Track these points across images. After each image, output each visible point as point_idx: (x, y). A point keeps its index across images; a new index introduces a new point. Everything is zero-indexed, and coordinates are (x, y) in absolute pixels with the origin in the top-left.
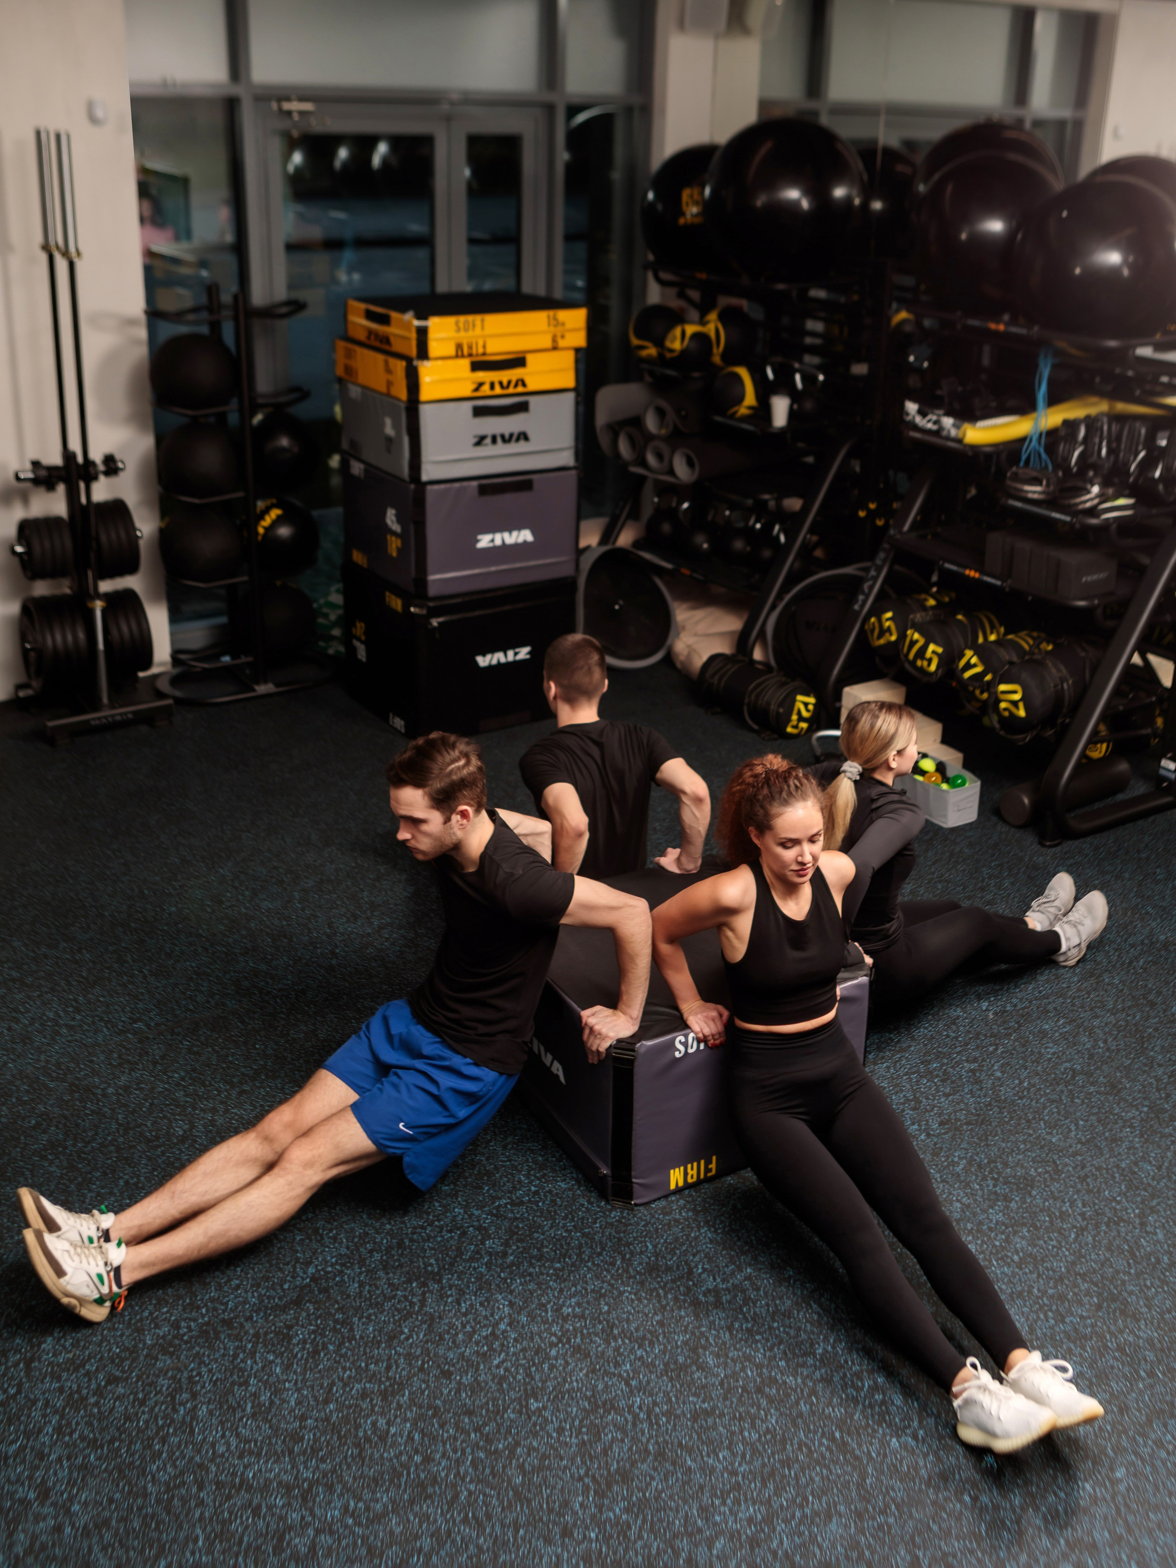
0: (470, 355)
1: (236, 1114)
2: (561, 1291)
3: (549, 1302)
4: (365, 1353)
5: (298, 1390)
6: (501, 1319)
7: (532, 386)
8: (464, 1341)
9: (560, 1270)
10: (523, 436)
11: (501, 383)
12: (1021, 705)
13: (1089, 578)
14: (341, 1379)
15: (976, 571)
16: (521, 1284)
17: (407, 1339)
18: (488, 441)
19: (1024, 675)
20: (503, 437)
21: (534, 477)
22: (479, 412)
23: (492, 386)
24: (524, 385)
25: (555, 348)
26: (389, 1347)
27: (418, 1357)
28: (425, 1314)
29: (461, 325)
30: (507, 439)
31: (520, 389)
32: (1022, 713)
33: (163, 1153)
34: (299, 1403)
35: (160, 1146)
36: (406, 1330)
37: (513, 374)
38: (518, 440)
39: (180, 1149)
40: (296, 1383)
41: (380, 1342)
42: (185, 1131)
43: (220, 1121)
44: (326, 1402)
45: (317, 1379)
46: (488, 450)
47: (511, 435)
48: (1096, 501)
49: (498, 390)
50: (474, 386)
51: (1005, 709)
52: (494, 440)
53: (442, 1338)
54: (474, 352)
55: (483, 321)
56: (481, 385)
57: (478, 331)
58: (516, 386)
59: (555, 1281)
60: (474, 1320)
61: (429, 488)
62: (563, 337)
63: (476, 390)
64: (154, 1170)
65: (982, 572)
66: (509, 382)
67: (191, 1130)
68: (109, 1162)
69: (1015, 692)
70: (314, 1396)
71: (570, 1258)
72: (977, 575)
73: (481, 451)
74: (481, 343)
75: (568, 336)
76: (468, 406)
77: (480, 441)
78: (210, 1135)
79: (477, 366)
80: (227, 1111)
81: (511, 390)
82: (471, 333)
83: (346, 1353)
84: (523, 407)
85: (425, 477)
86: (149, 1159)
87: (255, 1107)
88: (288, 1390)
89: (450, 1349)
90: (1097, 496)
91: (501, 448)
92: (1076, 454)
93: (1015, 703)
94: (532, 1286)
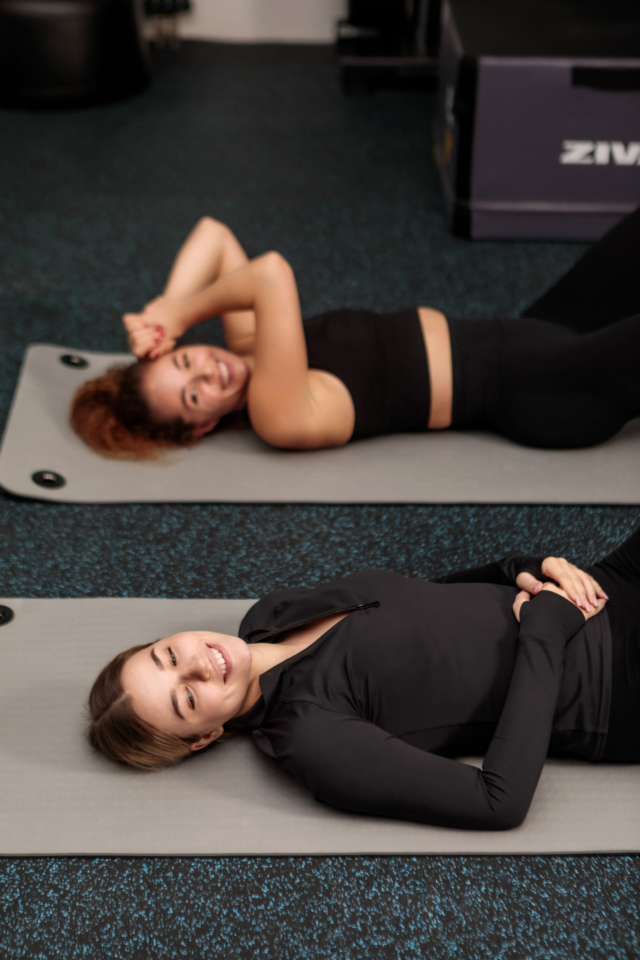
1: (250, 531)
2: (543, 929)
3: (509, 939)
4: (186, 896)
5: (59, 907)
6: (418, 932)
8: (337, 941)
9: (561, 899)
14: (125, 918)
16: (485, 896)
17: (257, 902)
26: (225, 903)
27: (253, 934)
28: (309, 880)
33: (125, 547)
34: (47, 924)
35: (125, 537)
36: (265, 890)
39: (148, 550)
40: (62, 897)
41: (217, 890)
42: (171, 530)
43: (224, 531)
44: (83, 940)
45: (95, 902)
53: (308, 923)
59: (542, 912)
60: (376, 917)
64: (99, 562)
67: (179, 531)
68: (55, 536)
70: (73, 925)
71: (588, 888)
78: (198, 545)
80: (241, 524)
83: (159, 885)
86: (104, 548)
87: (281, 530)
88: (46, 900)
89: (310, 942)
94: (499, 905)
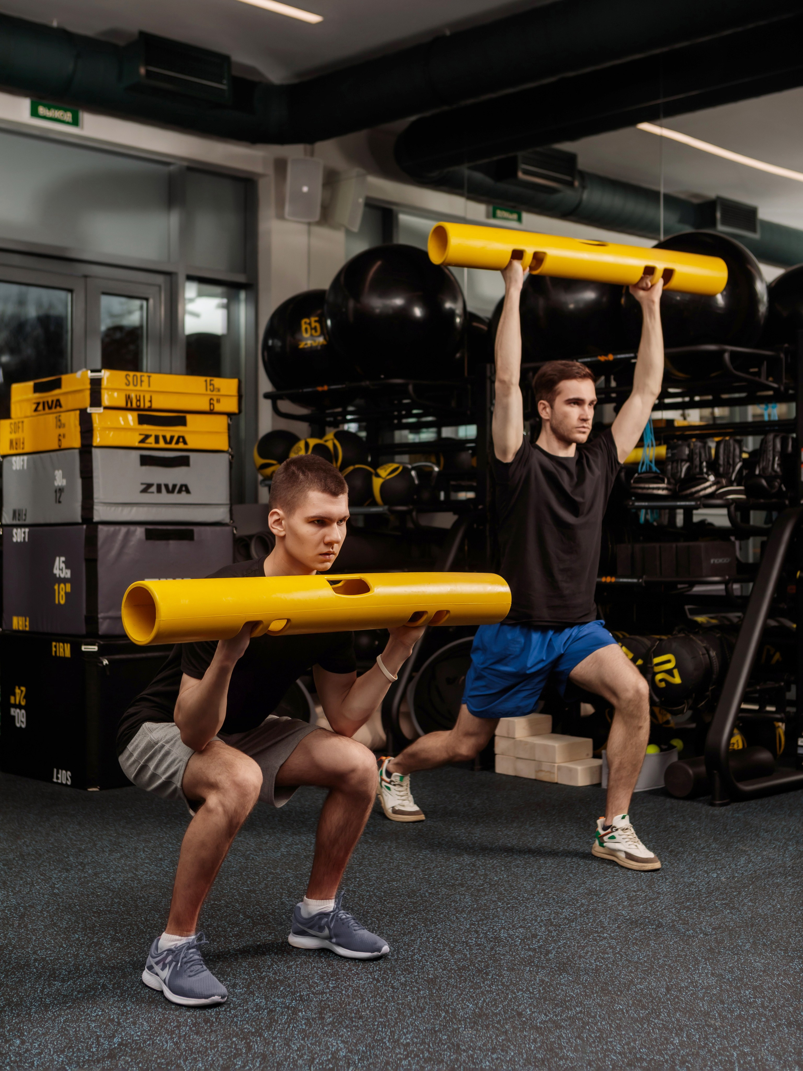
0: (138, 409)
7: (192, 444)
10: (185, 489)
11: (164, 437)
12: (676, 672)
13: (716, 561)
15: (611, 577)
18: (154, 489)
19: (674, 645)
20: (166, 486)
21: (196, 529)
22: (146, 461)
23: (157, 441)
24: (185, 442)
25: (211, 412)
29: (130, 379)
30: (171, 490)
31: (181, 446)
32: (677, 680)
37: (176, 431)
38: (180, 491)
46: (152, 497)
47: (174, 486)
48: (713, 488)
49: (162, 444)
50: (142, 437)
51: (661, 680)
52: (159, 490)
54: (142, 406)
55: (149, 377)
56: (147, 437)
57: (145, 386)
58: (177, 442)
61: (100, 527)
62: (218, 401)
63: (142, 441)
65: (617, 577)
66: (172, 438)
69: (669, 661)
72: (613, 580)
73: (146, 498)
74: (147, 398)
75: (223, 400)
76: (136, 455)
77: (147, 488)
79: (142, 420)
81: (173, 446)
82: (138, 387)
84: (183, 462)
85: (96, 518)
90: (714, 484)
91: (165, 497)
92: (684, 469)
93: (670, 672)
